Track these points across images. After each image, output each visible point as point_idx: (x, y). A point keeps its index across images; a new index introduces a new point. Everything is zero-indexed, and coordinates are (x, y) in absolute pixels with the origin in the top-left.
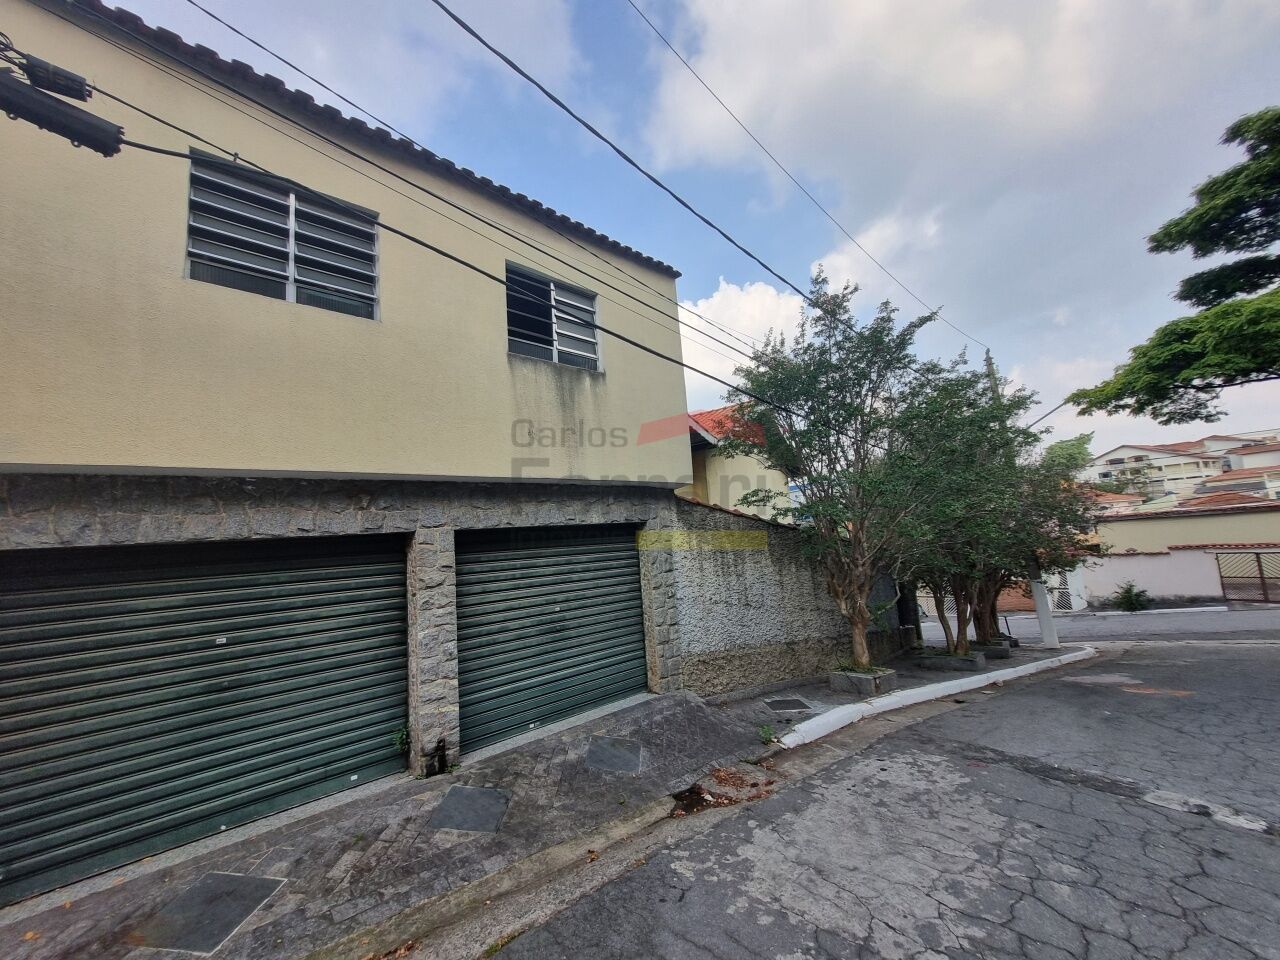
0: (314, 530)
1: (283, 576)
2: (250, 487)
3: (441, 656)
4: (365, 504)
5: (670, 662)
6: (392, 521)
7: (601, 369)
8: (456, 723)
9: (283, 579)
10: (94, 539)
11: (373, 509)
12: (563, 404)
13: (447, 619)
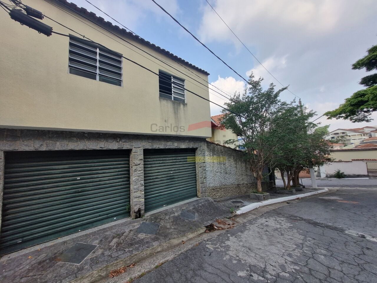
0: (104, 148)
1: (95, 161)
2: (86, 135)
3: (139, 185)
4: (118, 141)
5: (204, 189)
6: (125, 145)
7: (186, 102)
8: (144, 204)
9: (95, 162)
10: (44, 148)
11: (121, 142)
12: (175, 113)
13: (141, 174)
